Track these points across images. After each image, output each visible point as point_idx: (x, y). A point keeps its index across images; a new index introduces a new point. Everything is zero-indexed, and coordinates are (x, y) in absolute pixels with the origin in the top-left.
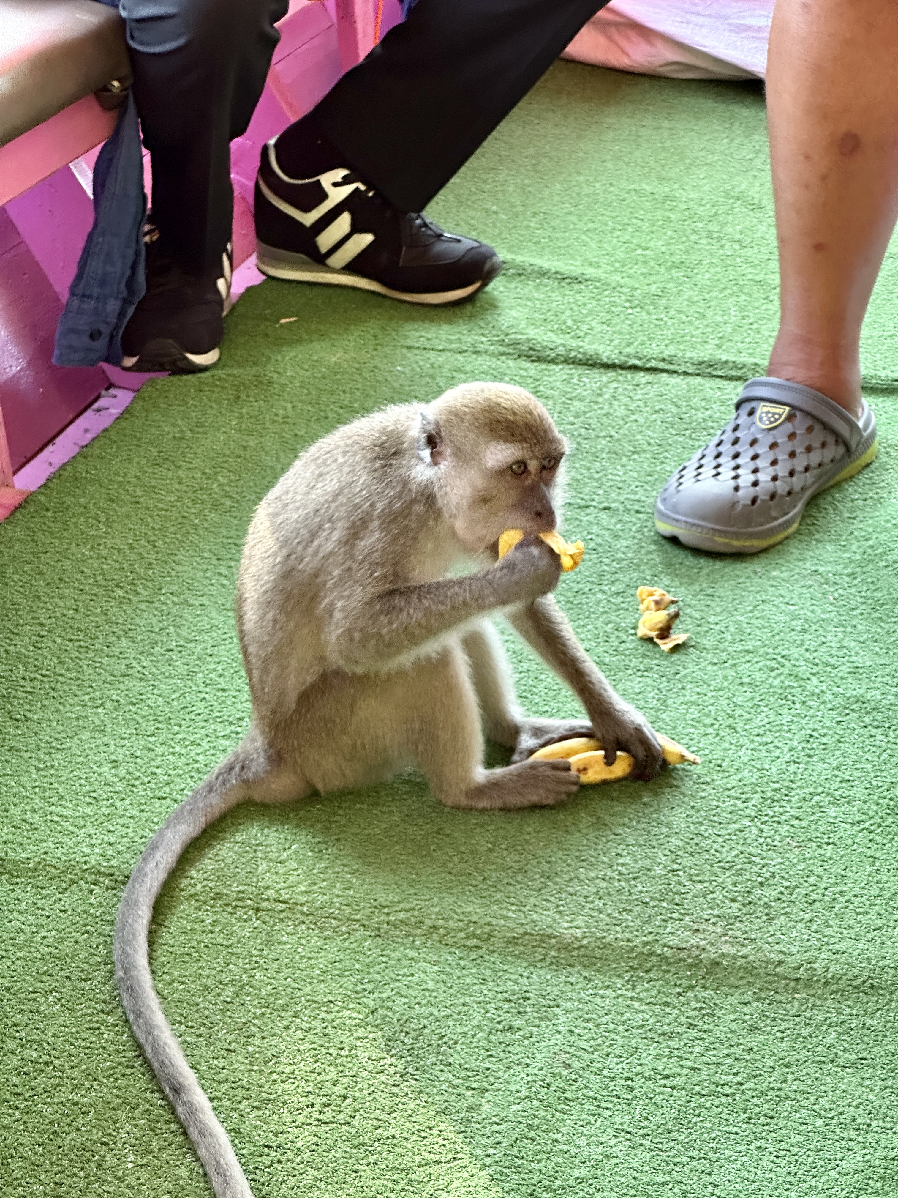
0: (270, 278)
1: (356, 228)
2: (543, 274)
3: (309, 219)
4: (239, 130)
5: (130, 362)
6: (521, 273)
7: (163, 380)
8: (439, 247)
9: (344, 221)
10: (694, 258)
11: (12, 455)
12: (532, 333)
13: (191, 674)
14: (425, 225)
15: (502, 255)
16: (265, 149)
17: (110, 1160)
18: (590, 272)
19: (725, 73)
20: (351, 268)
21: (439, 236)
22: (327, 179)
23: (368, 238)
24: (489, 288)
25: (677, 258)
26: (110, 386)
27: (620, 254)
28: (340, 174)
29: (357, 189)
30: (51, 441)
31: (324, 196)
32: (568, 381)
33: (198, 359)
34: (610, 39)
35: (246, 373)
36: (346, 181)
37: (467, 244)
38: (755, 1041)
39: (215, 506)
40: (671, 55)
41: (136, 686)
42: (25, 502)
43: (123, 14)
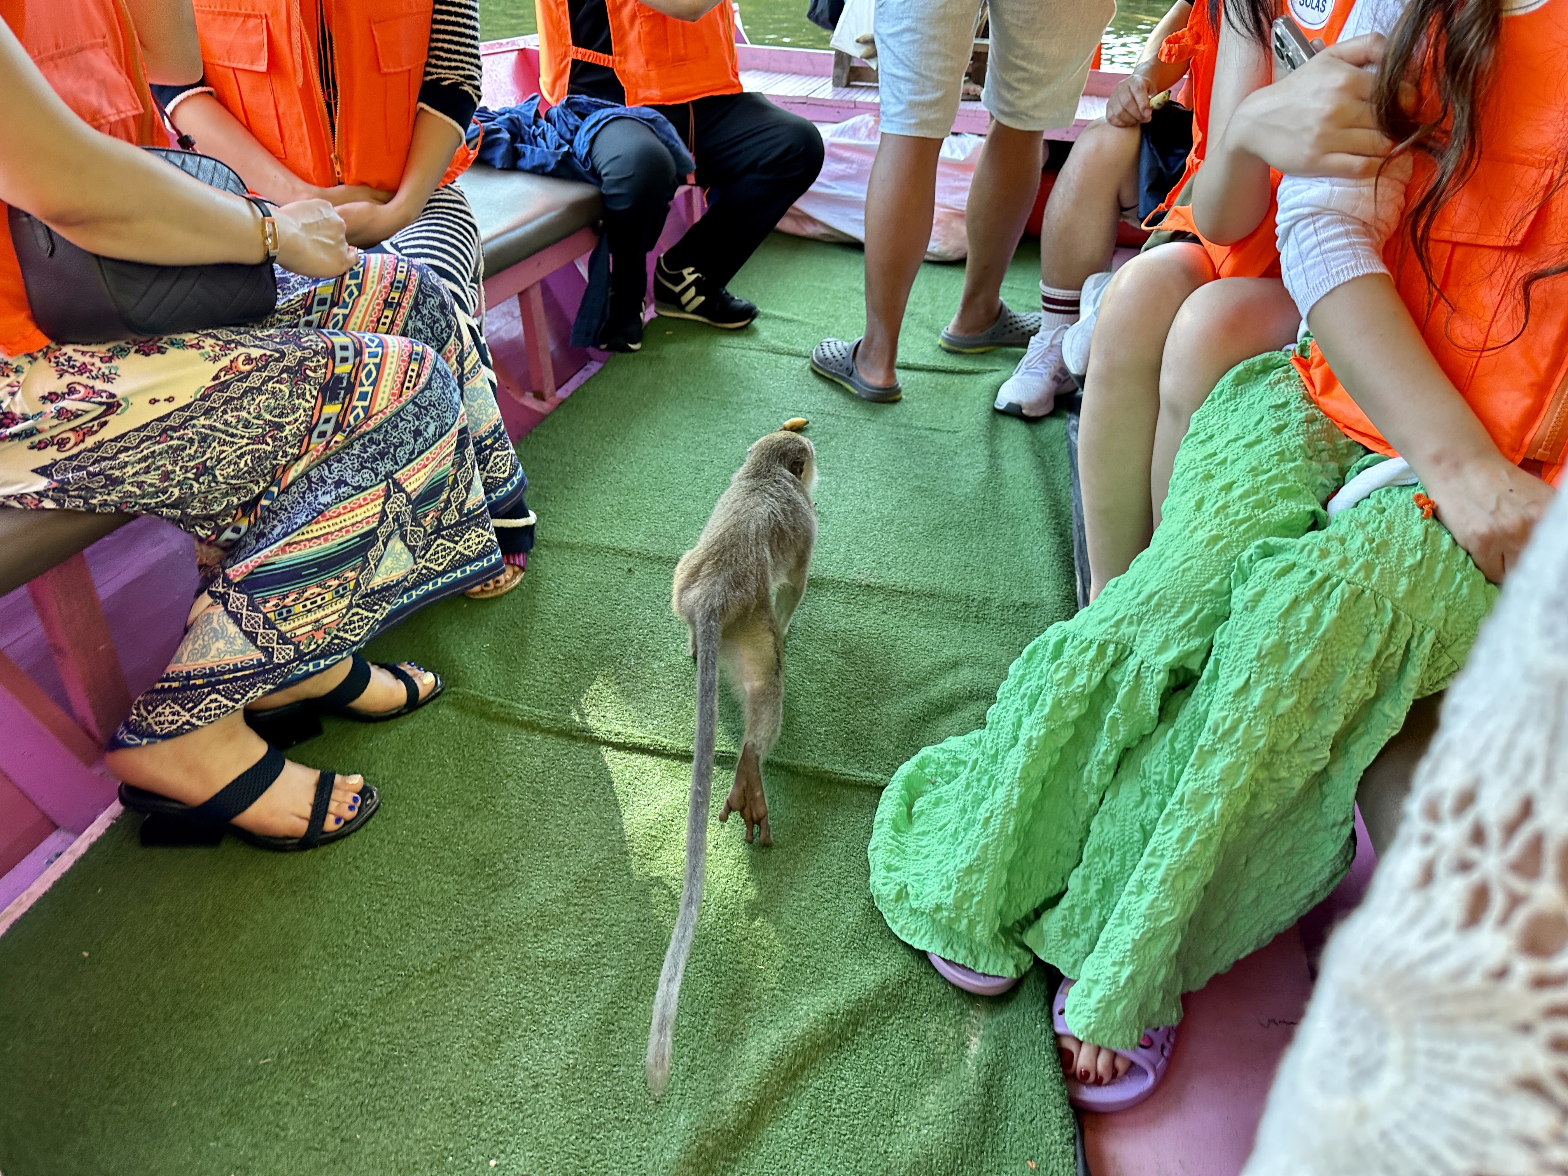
0: (660, 316)
1: (698, 294)
2: (775, 317)
3: (678, 289)
4: (651, 248)
5: (603, 347)
6: (767, 317)
8: (733, 303)
9: (692, 291)
11: (556, 383)
12: (773, 342)
14: (727, 294)
16: (659, 259)
17: (624, 661)
18: (795, 317)
19: (845, 239)
20: (694, 312)
21: (733, 298)
22: (685, 272)
23: (703, 298)
26: (591, 360)
28: (692, 269)
29: (698, 277)
30: (567, 381)
31: (684, 279)
33: (632, 346)
35: (654, 353)
36: (693, 273)
37: (745, 302)
40: (823, 231)
41: (618, 476)
42: (563, 402)
43: (604, 192)
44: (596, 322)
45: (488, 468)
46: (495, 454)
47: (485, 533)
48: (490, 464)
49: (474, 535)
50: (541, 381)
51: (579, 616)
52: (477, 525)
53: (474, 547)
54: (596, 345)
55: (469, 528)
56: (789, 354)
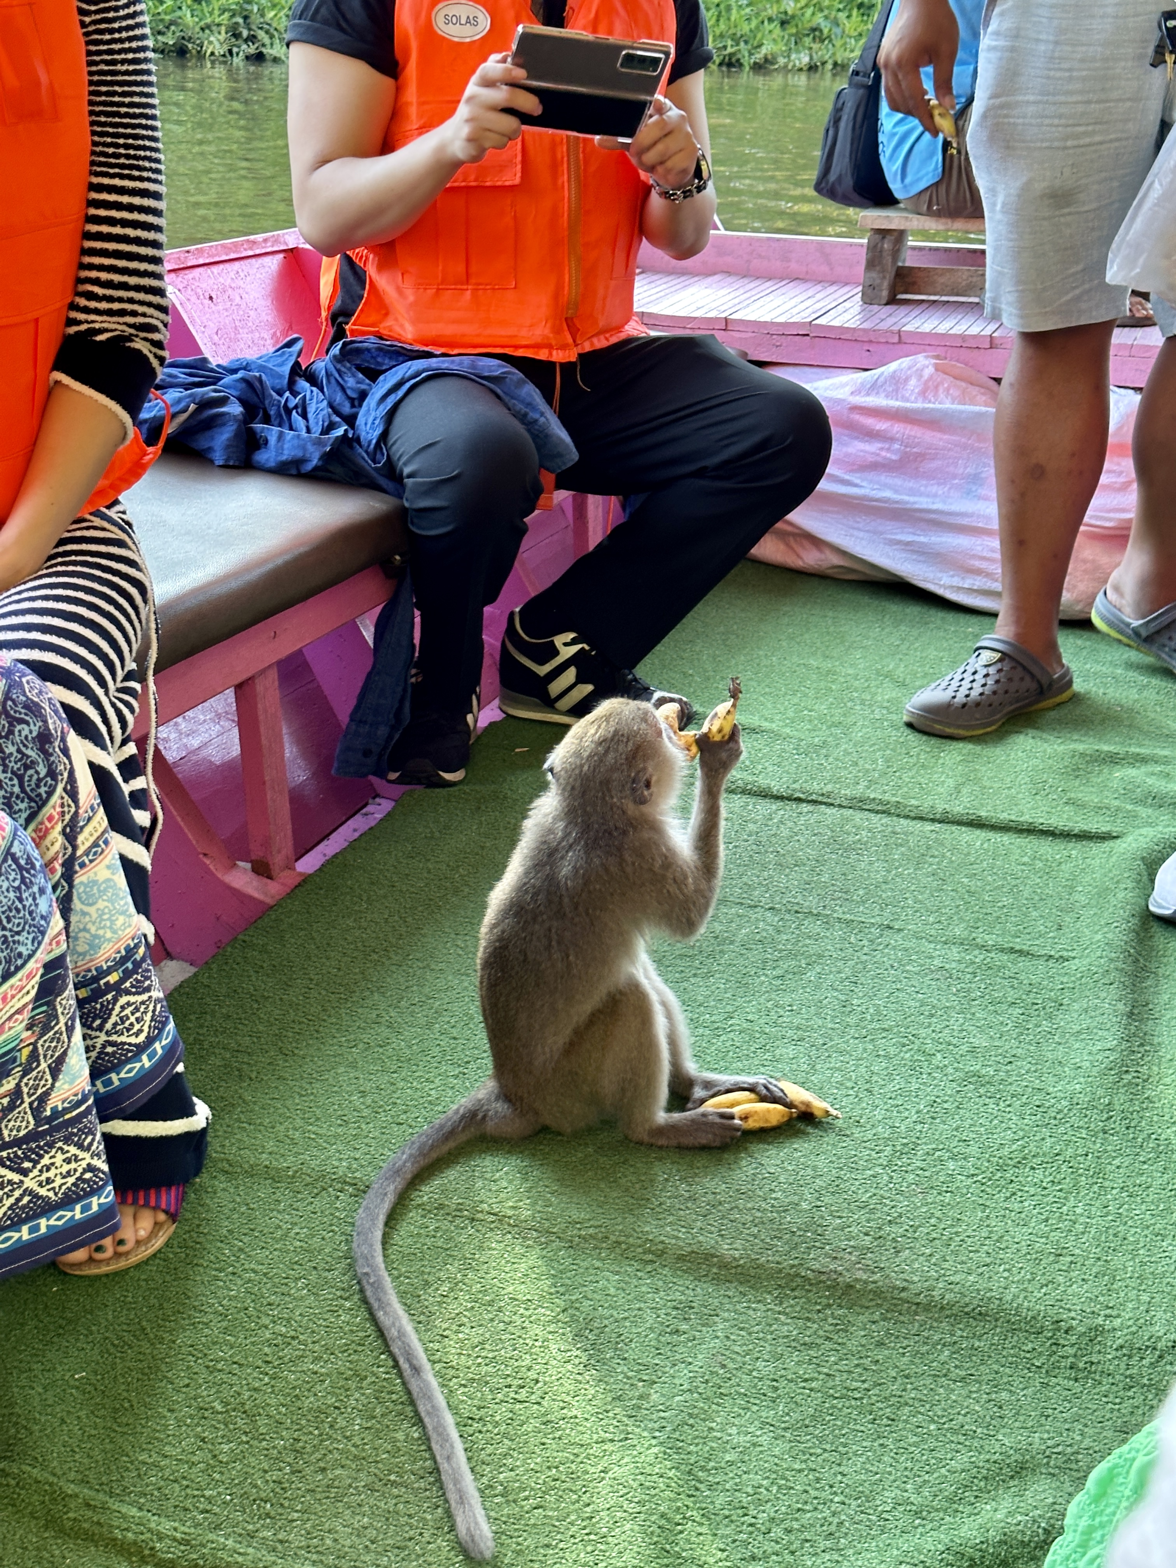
0: (509, 716)
1: (581, 679)
3: (543, 670)
4: (491, 598)
5: (393, 776)
7: (419, 790)
9: (571, 674)
10: (850, 720)
11: (296, 845)
13: (429, 1026)
14: (635, 680)
16: (512, 614)
17: (341, 1422)
18: (766, 725)
19: (881, 576)
20: (574, 711)
22: (559, 640)
23: (589, 688)
25: (836, 719)
26: (377, 795)
28: (570, 636)
29: (583, 648)
30: (326, 837)
31: (556, 653)
32: (744, 807)
33: (448, 776)
34: (788, 545)
35: (486, 789)
36: (574, 642)
39: (456, 892)
40: (836, 560)
41: (385, 1032)
42: (306, 879)
43: (407, 504)
44: (383, 731)
45: (108, 1026)
46: (123, 1000)
47: (81, 1154)
48: (114, 1019)
49: (60, 1158)
50: (267, 843)
51: (265, 1321)
52: (67, 1140)
53: (59, 1181)
54: (382, 775)
55: (51, 1145)
56: (743, 792)
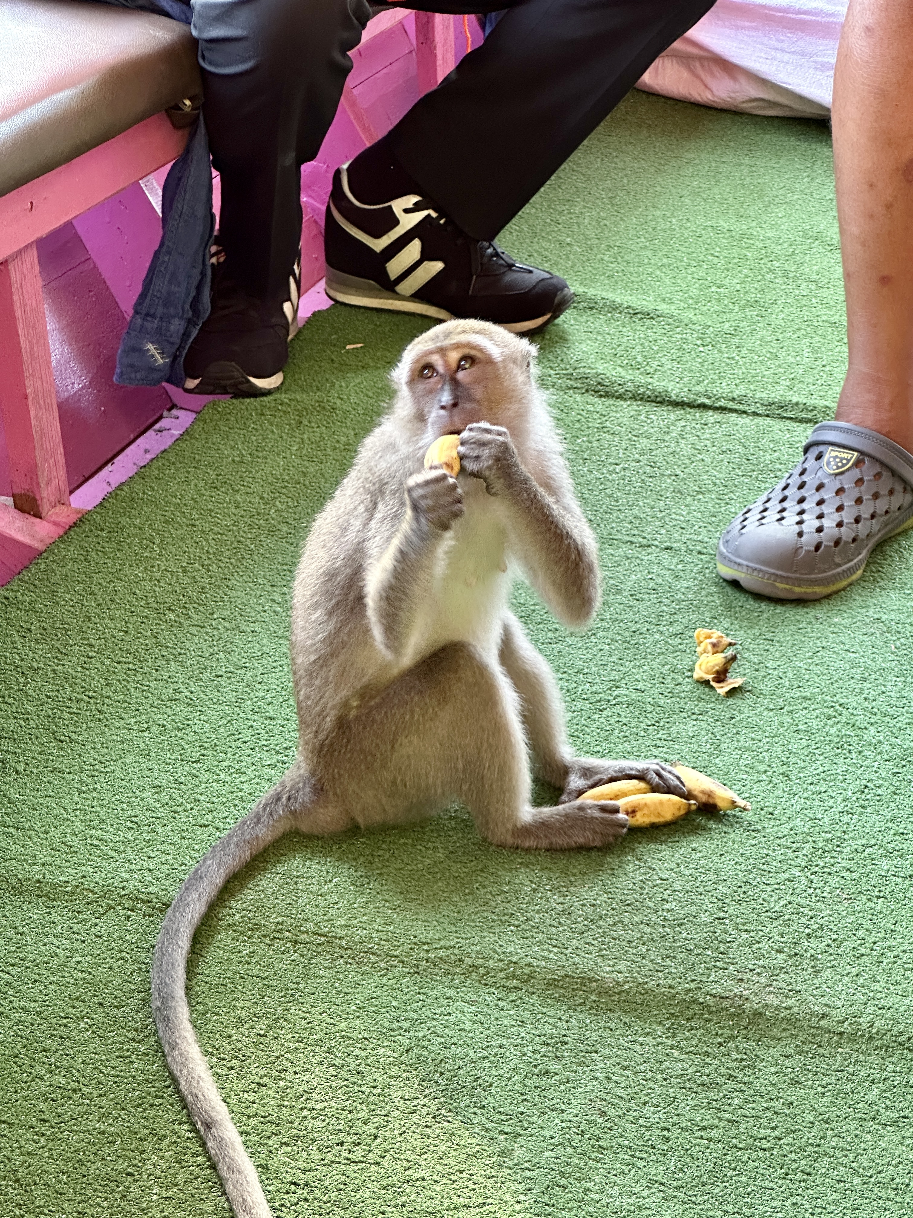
0: (338, 303)
1: (426, 256)
2: (614, 308)
3: (379, 245)
5: (191, 384)
6: (592, 306)
7: (225, 402)
8: (510, 277)
9: (414, 249)
10: (769, 296)
11: (69, 476)
12: (600, 367)
13: (239, 702)
14: (497, 254)
15: (574, 287)
16: (338, 173)
20: (420, 295)
21: (510, 266)
22: (398, 205)
23: (439, 266)
24: (559, 320)
25: (751, 297)
26: (173, 406)
27: (694, 291)
28: (412, 200)
29: (429, 216)
30: (110, 460)
31: (396, 222)
33: (261, 383)
34: (692, 72)
35: (307, 399)
36: (417, 208)
37: (539, 275)
38: (794, 1095)
39: (272, 531)
42: (82, 519)
43: (195, 33)
50: (32, 472)
